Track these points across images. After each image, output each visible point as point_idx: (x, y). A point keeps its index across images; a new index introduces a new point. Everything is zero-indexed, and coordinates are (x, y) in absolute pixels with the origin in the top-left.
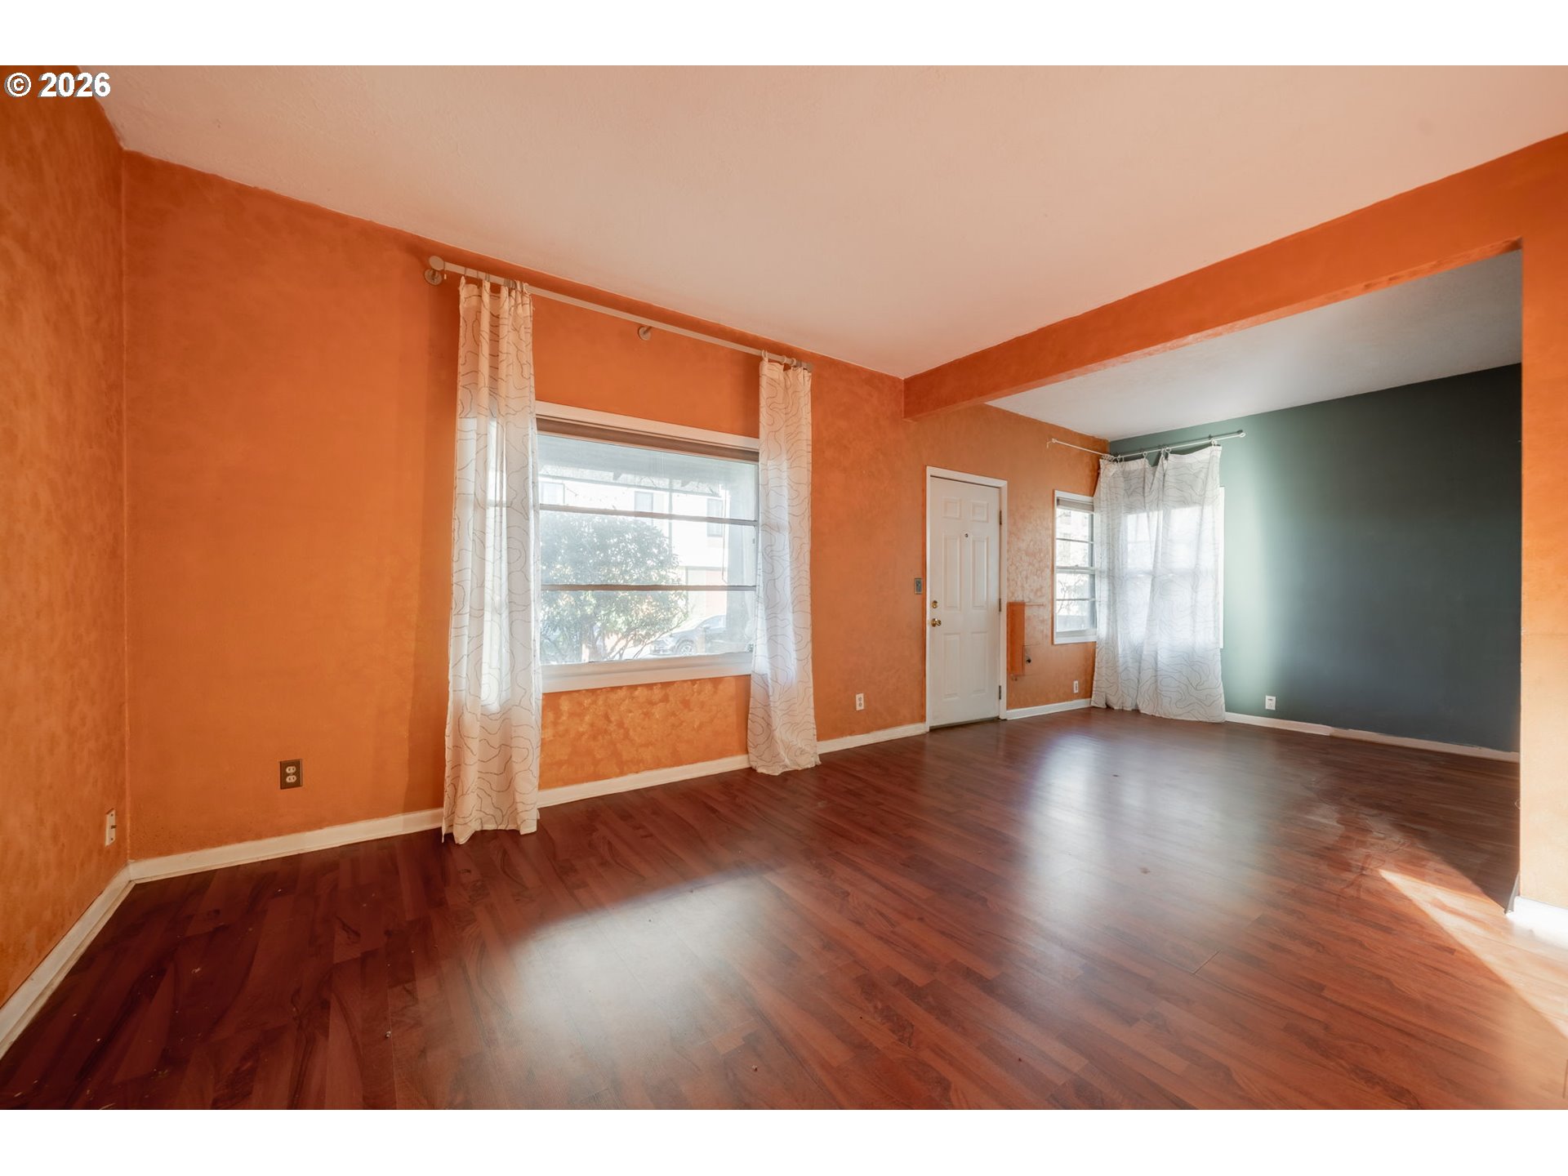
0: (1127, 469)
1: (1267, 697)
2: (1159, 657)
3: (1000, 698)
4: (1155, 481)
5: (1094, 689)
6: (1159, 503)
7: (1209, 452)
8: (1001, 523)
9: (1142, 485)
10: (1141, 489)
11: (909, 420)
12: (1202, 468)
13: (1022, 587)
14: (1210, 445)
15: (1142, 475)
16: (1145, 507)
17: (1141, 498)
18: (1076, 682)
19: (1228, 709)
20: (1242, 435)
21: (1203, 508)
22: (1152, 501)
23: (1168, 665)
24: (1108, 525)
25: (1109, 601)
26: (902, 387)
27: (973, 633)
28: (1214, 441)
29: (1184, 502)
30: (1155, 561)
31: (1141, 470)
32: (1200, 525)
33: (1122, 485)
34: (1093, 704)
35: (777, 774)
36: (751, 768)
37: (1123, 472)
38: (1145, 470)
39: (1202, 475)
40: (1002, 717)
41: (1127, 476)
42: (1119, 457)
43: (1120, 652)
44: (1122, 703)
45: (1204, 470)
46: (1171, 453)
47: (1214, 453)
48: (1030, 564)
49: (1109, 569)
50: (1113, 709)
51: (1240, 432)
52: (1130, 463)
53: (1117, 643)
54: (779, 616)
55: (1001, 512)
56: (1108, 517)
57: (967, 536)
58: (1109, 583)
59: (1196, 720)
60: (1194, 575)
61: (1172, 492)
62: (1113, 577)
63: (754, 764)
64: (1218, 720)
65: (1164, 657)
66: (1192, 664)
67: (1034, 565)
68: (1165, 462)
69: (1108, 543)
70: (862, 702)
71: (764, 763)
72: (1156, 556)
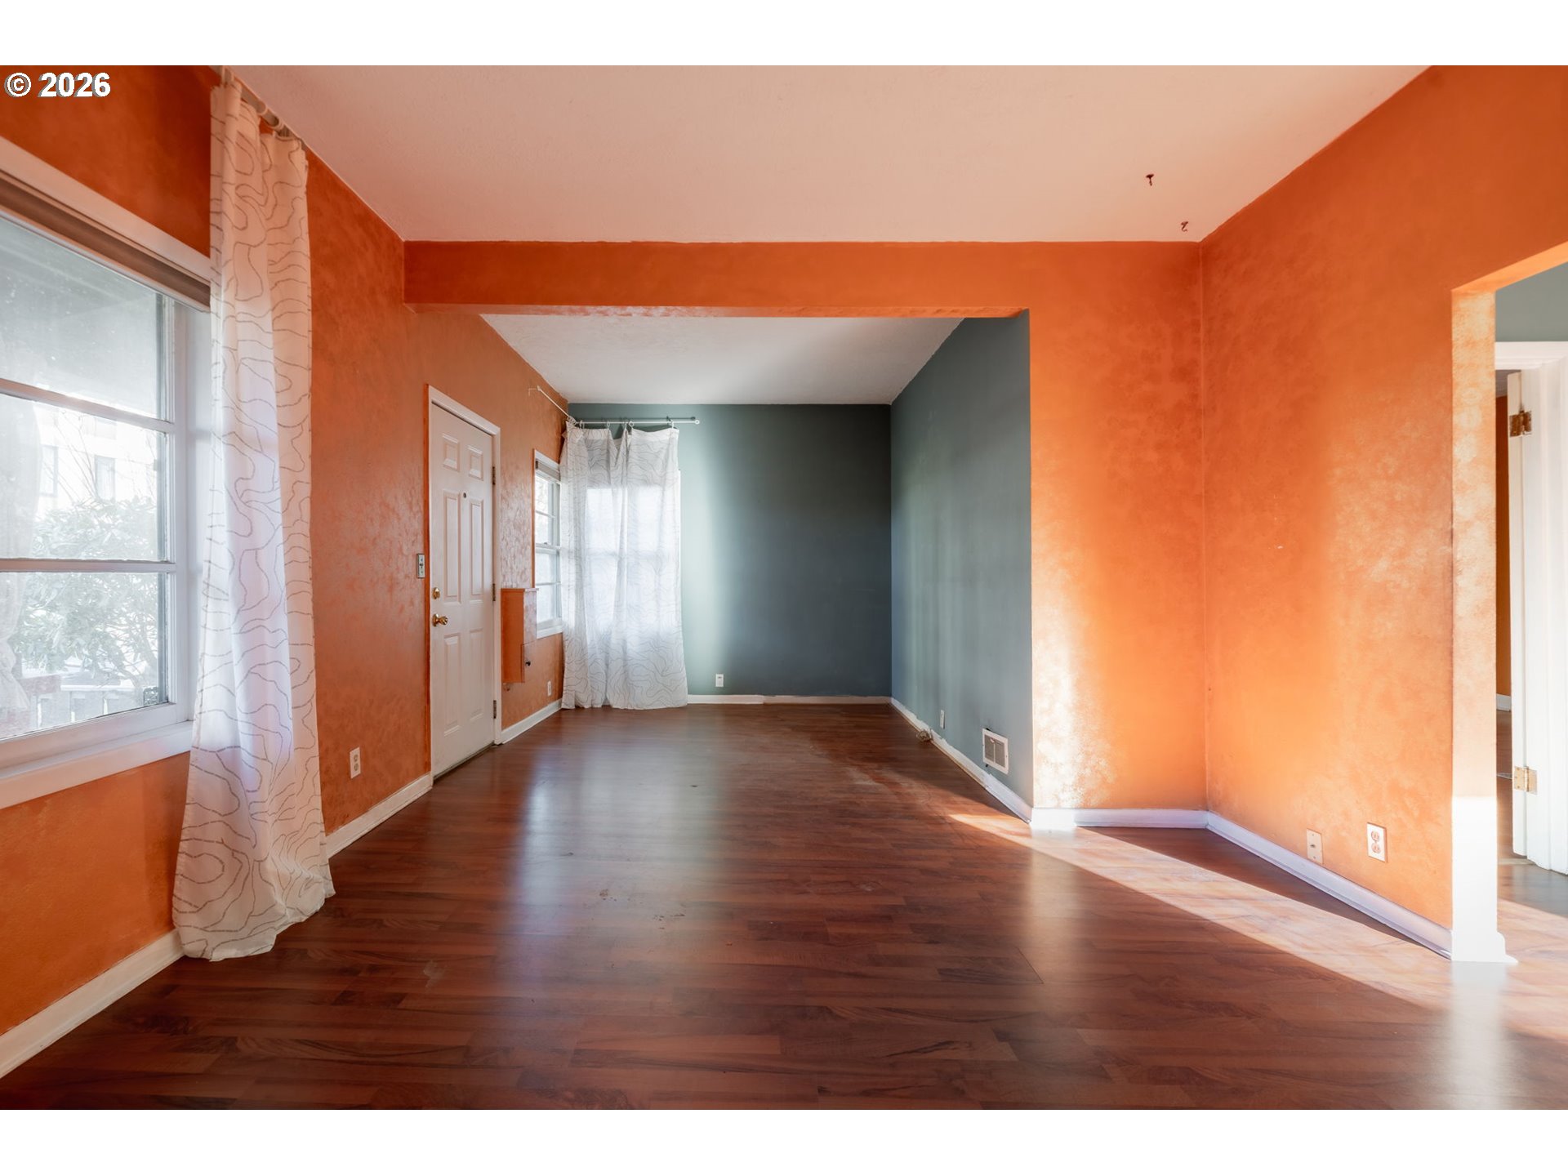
0: (590, 437)
1: (717, 676)
2: (629, 645)
3: (495, 717)
4: (620, 455)
5: (564, 688)
6: (624, 480)
7: (669, 434)
8: (494, 483)
9: (604, 457)
10: (605, 462)
11: (410, 308)
12: (662, 448)
13: (511, 568)
14: (667, 426)
15: (605, 446)
16: (610, 483)
17: (605, 472)
18: (549, 683)
19: (691, 692)
20: (697, 422)
21: (664, 490)
22: (617, 477)
23: (638, 653)
24: (575, 498)
25: (577, 585)
26: (401, 251)
27: (471, 632)
28: (673, 423)
29: (647, 482)
30: (621, 542)
31: (605, 441)
32: (662, 507)
33: (586, 454)
34: (563, 706)
35: (269, 949)
36: (185, 960)
37: (586, 440)
38: (608, 442)
39: (662, 456)
40: (497, 742)
41: (589, 444)
42: (581, 422)
43: (588, 643)
44: (592, 700)
45: (664, 451)
46: (634, 427)
47: (673, 435)
48: (517, 539)
49: (576, 549)
50: (583, 708)
51: (693, 418)
52: (594, 431)
53: (585, 634)
54: (266, 623)
55: (493, 468)
56: (574, 489)
57: (465, 495)
58: (576, 565)
59: (664, 707)
60: (658, 559)
61: (635, 469)
62: (580, 558)
63: (193, 949)
64: (682, 704)
65: (633, 647)
66: (657, 647)
67: (519, 541)
68: (629, 436)
69: (575, 519)
70: (359, 762)
71: (226, 936)
72: (622, 537)
